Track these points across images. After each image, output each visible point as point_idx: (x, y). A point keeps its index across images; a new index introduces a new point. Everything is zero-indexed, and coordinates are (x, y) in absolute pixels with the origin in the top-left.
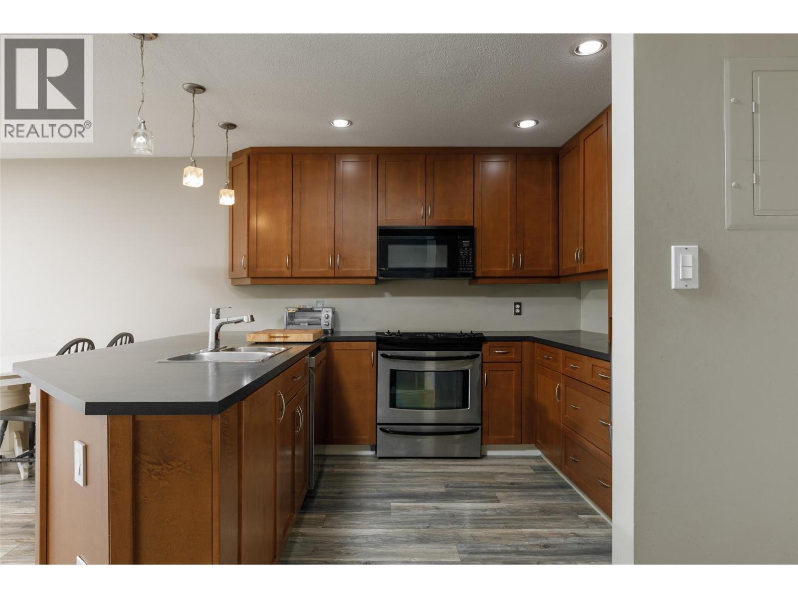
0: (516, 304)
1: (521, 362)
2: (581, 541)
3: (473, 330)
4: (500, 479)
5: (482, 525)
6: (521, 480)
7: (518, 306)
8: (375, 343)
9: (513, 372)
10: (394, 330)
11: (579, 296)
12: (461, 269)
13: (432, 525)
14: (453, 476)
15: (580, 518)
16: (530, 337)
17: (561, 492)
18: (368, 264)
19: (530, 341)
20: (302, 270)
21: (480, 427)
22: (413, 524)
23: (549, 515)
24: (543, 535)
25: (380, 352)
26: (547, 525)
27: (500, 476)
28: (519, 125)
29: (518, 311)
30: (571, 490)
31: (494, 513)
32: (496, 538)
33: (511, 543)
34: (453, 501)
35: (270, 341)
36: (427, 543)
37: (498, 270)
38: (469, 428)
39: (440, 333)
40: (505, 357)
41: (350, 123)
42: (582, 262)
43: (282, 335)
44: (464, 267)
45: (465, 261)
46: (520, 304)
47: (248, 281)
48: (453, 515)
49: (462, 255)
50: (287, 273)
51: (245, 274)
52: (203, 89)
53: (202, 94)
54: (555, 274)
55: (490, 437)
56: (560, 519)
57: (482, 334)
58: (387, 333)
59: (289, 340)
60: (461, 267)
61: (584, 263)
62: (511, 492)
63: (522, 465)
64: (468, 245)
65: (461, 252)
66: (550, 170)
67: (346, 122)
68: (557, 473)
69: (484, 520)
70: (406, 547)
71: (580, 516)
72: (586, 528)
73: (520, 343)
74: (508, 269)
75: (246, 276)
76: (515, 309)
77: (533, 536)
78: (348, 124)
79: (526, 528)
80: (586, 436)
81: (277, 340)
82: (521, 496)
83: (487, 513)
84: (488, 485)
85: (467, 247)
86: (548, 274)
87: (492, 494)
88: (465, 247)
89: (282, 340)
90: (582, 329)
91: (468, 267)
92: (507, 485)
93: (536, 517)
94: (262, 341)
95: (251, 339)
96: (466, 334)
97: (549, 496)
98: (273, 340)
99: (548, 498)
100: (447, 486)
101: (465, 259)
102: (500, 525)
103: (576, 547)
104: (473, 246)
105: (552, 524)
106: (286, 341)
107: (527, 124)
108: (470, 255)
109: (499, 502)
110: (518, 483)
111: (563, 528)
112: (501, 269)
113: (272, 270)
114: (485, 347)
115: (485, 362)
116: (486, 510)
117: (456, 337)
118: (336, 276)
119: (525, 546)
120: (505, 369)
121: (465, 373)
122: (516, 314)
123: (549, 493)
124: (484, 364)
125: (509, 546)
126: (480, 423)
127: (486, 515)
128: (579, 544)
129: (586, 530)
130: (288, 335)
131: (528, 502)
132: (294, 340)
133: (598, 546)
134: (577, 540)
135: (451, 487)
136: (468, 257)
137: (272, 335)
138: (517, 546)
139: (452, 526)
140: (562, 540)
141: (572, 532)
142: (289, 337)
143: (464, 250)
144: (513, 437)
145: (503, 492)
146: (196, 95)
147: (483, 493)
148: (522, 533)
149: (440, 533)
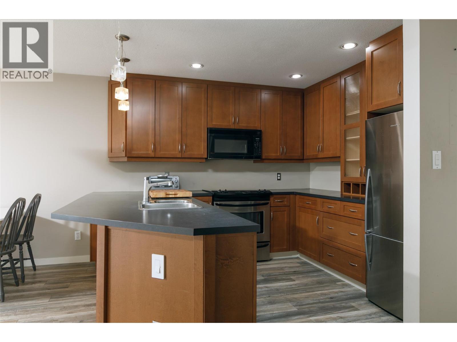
0: (278, 174)
1: (289, 206)
2: (345, 294)
3: (266, 189)
4: (287, 270)
5: (296, 292)
6: (297, 269)
7: (279, 175)
8: (211, 197)
9: (286, 212)
10: (223, 189)
11: (309, 170)
12: (255, 154)
13: (271, 295)
14: (262, 271)
15: (337, 284)
16: (294, 192)
17: (320, 273)
18: (202, 150)
19: (294, 195)
20: (162, 152)
21: (269, 243)
22: (261, 296)
23: (323, 284)
24: (327, 293)
25: (215, 203)
26: (325, 289)
27: (286, 268)
28: (292, 76)
29: (279, 178)
30: (324, 272)
31: (296, 286)
32: (306, 297)
33: (315, 299)
34: (271, 283)
35: (166, 197)
36: (275, 304)
37: (273, 155)
38: (263, 244)
39: (248, 191)
40: (281, 203)
41: (202, 66)
42: (322, 152)
43: (174, 193)
44: (257, 153)
45: (257, 150)
46: (280, 174)
47: (126, 159)
48: (277, 290)
49: (255, 146)
50: (152, 155)
51: (123, 154)
52: (127, 38)
53: (127, 41)
54: (302, 158)
55: (274, 248)
56: (329, 285)
57: (269, 191)
58: (219, 191)
59: (178, 196)
60: (255, 153)
61: (323, 153)
62: (297, 275)
63: (293, 262)
64: (258, 141)
65: (255, 145)
66: (299, 101)
67: (200, 65)
68: (312, 264)
69: (294, 290)
70: (266, 307)
71: (337, 283)
72: (343, 288)
73: (289, 195)
74: (279, 155)
75: (125, 156)
76: (278, 177)
77: (322, 294)
78: (201, 66)
79: (316, 291)
80: (339, 242)
81: (170, 196)
82: (303, 277)
83: (292, 286)
84: (283, 273)
85: (258, 142)
86: (298, 158)
87: (288, 278)
88: (257, 142)
89: (173, 196)
90: (311, 187)
91: (258, 153)
92: (293, 273)
93: (318, 286)
94: (161, 197)
95: (154, 195)
96: (263, 191)
97: (316, 275)
98: (168, 196)
99: (317, 276)
100: (263, 276)
101: (257, 148)
102: (303, 291)
103: (345, 297)
104: (261, 141)
105: (327, 288)
106: (176, 196)
107: (296, 76)
108: (260, 146)
109: (295, 281)
110: (298, 271)
111: (333, 289)
112: (275, 155)
113: (142, 153)
114: (272, 199)
115: (272, 207)
116: (291, 285)
117: (256, 193)
118: (182, 157)
119: (322, 299)
120: (281, 210)
121: (262, 213)
122: (278, 180)
123: (315, 274)
124: (271, 207)
125: (315, 300)
126: (269, 240)
127: (293, 288)
128: (345, 295)
129: (343, 289)
130: (178, 193)
131: (309, 279)
132: (181, 196)
133: (354, 295)
134: (343, 294)
135: (265, 276)
136: (258, 147)
137: (168, 193)
138: (319, 300)
139: (281, 295)
140: (336, 295)
141: (338, 290)
142: (178, 194)
143: (257, 143)
144: (285, 247)
145: (293, 276)
146: (123, 41)
147: (284, 277)
148: (316, 294)
149: (277, 298)
